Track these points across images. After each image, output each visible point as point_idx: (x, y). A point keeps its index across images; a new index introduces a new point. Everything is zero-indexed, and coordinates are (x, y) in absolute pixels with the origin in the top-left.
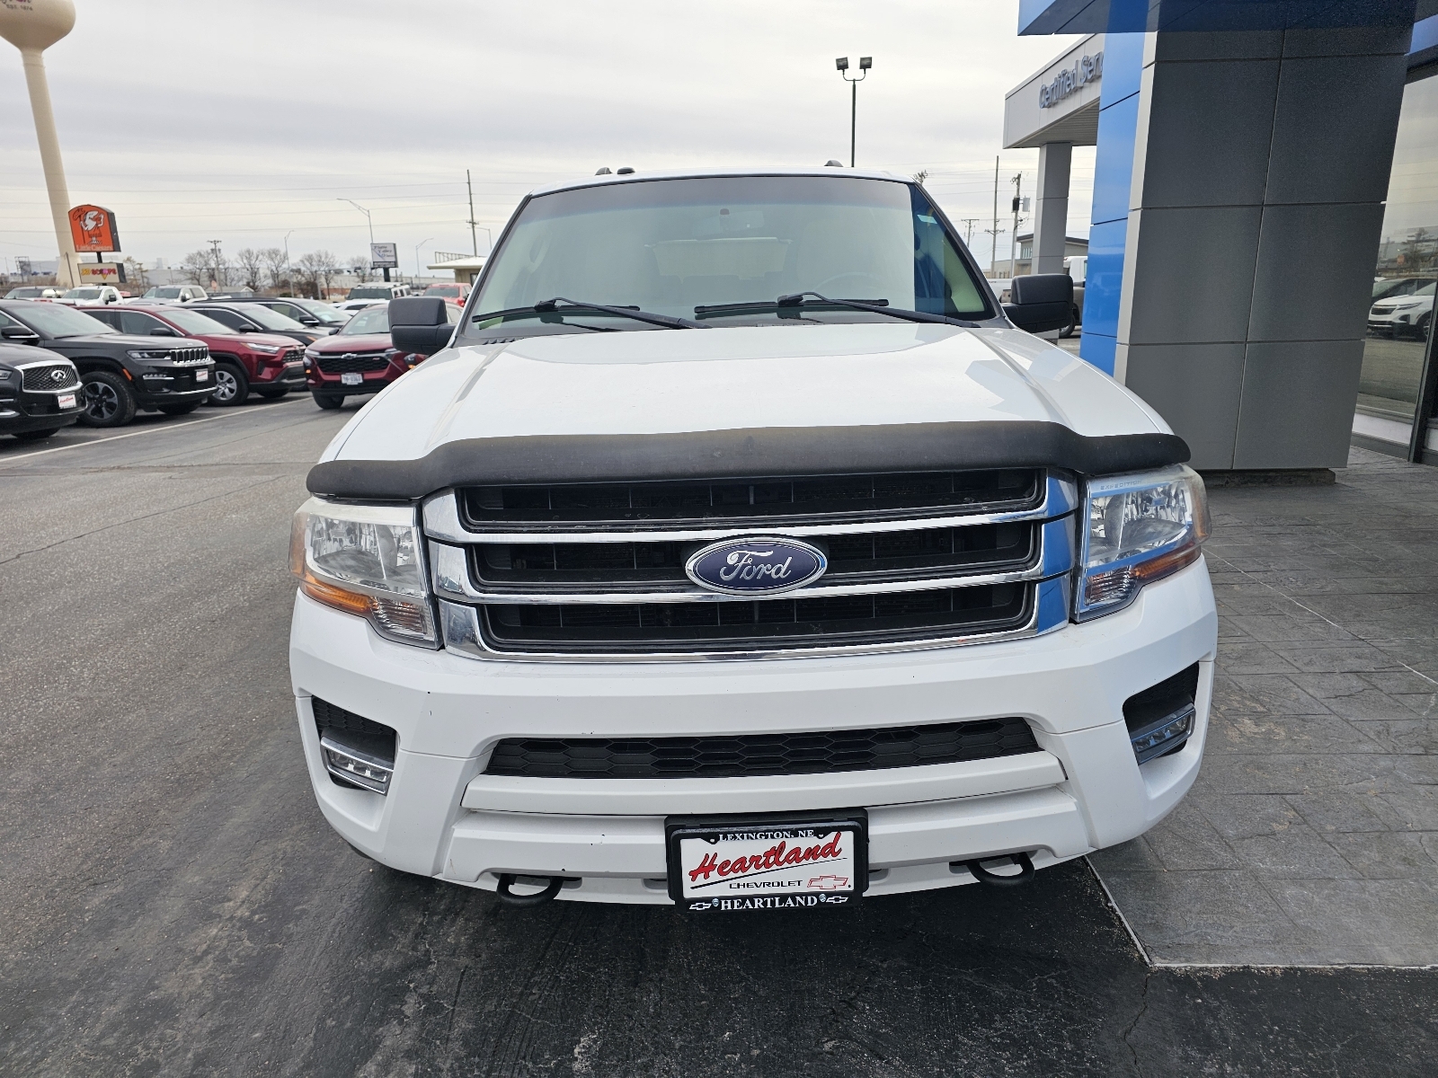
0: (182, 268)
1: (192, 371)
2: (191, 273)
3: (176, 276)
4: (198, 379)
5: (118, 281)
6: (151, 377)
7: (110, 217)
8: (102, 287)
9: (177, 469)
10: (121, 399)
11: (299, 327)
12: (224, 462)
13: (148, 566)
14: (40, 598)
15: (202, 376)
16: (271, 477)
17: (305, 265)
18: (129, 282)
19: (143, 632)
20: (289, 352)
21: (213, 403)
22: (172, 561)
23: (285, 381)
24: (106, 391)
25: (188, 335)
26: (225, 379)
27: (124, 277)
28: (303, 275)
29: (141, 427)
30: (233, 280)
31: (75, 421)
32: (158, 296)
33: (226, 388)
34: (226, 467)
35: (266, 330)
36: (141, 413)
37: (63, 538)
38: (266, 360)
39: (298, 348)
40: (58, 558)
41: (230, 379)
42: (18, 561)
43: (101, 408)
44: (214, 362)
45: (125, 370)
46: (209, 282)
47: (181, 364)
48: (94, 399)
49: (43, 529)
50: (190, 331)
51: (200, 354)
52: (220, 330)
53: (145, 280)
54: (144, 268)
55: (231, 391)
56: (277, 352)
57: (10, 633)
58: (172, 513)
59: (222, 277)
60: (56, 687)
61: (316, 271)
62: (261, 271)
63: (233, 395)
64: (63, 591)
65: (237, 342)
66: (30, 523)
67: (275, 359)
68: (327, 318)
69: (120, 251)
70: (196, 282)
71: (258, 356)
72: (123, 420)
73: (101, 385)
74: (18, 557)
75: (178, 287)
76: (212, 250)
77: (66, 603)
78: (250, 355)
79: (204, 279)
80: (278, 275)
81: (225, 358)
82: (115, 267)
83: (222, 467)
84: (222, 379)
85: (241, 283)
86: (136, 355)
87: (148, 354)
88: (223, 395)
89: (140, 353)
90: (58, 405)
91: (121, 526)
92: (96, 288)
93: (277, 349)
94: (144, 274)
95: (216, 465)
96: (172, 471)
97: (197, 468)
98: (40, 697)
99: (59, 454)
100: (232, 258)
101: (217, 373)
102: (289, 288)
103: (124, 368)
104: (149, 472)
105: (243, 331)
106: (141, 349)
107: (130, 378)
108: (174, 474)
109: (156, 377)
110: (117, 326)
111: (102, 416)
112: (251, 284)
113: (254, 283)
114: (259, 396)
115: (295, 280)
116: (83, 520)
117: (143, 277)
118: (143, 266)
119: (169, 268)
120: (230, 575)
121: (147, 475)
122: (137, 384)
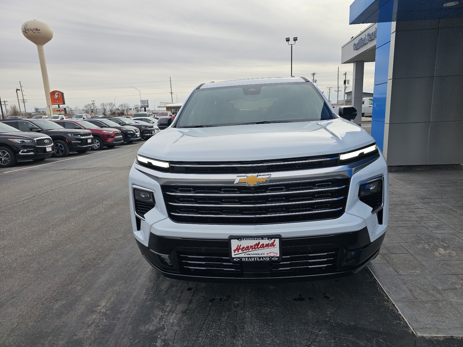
0: (83, 109)
1: (86, 140)
2: (86, 111)
3: (82, 112)
4: (88, 142)
5: (64, 113)
6: (74, 142)
7: (62, 94)
8: (59, 115)
9: (82, 169)
10: (65, 149)
11: (119, 126)
12: (96, 167)
13: (73, 199)
14: (40, 209)
15: (89, 141)
16: (110, 172)
17: (120, 107)
18: (67, 114)
19: (71, 220)
20: (116, 133)
21: (93, 149)
22: (80, 197)
23: (115, 142)
24: (61, 146)
25: (85, 129)
26: (96, 142)
27: (66, 112)
28: (120, 111)
29: (71, 157)
30: (98, 112)
31: (51, 155)
32: (76, 117)
33: (96, 145)
34: (96, 169)
35: (109, 127)
36: (71, 153)
37: (47, 191)
38: (109, 136)
39: (118, 132)
40: (46, 197)
41: (98, 142)
42: (34, 198)
43: (59, 151)
44: (93, 137)
45: (66, 140)
46: (91, 113)
47: (83, 137)
48: (57, 148)
49: (41, 188)
50: (86, 127)
51: (89, 134)
52: (95, 127)
53: (72, 113)
54: (72, 109)
55: (98, 146)
56: (112, 133)
57: (31, 220)
58: (80, 183)
59: (95, 111)
60: (45, 237)
61: (124, 109)
62: (107, 110)
63: (99, 147)
64: (47, 207)
65: (100, 130)
66: (37, 186)
67: (112, 136)
68: (127, 123)
69: (65, 104)
70: (87, 113)
71: (106, 135)
72: (65, 155)
73: (59, 144)
74: (34, 197)
75: (82, 114)
76: (92, 103)
77: (48, 210)
78: (104, 134)
79: (90, 112)
80: (112, 111)
81: (97, 135)
82: (63, 109)
83: (95, 169)
84: (95, 142)
85: (101, 113)
86: (70, 135)
87: (73, 134)
88: (96, 147)
89: (71, 134)
90: (46, 150)
91: (65, 187)
92: (58, 115)
93: (112, 132)
94: (72, 111)
95: (94, 168)
96: (80, 170)
97: (88, 169)
98: (40, 240)
99: (47, 166)
100: (98, 106)
101: (94, 140)
102: (115, 114)
103: (66, 139)
104: (73, 170)
105: (102, 127)
106: (71, 133)
107: (68, 142)
108: (81, 171)
109: (76, 142)
110: (64, 126)
111: (59, 154)
112: (104, 114)
113: (105, 113)
114: (107, 147)
115: (117, 112)
116: (54, 185)
117: (72, 112)
118: (71, 109)
119: (79, 109)
120: (98, 201)
121: (73, 171)
122: (70, 144)
